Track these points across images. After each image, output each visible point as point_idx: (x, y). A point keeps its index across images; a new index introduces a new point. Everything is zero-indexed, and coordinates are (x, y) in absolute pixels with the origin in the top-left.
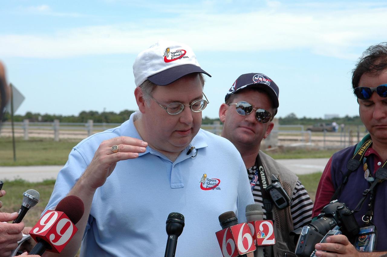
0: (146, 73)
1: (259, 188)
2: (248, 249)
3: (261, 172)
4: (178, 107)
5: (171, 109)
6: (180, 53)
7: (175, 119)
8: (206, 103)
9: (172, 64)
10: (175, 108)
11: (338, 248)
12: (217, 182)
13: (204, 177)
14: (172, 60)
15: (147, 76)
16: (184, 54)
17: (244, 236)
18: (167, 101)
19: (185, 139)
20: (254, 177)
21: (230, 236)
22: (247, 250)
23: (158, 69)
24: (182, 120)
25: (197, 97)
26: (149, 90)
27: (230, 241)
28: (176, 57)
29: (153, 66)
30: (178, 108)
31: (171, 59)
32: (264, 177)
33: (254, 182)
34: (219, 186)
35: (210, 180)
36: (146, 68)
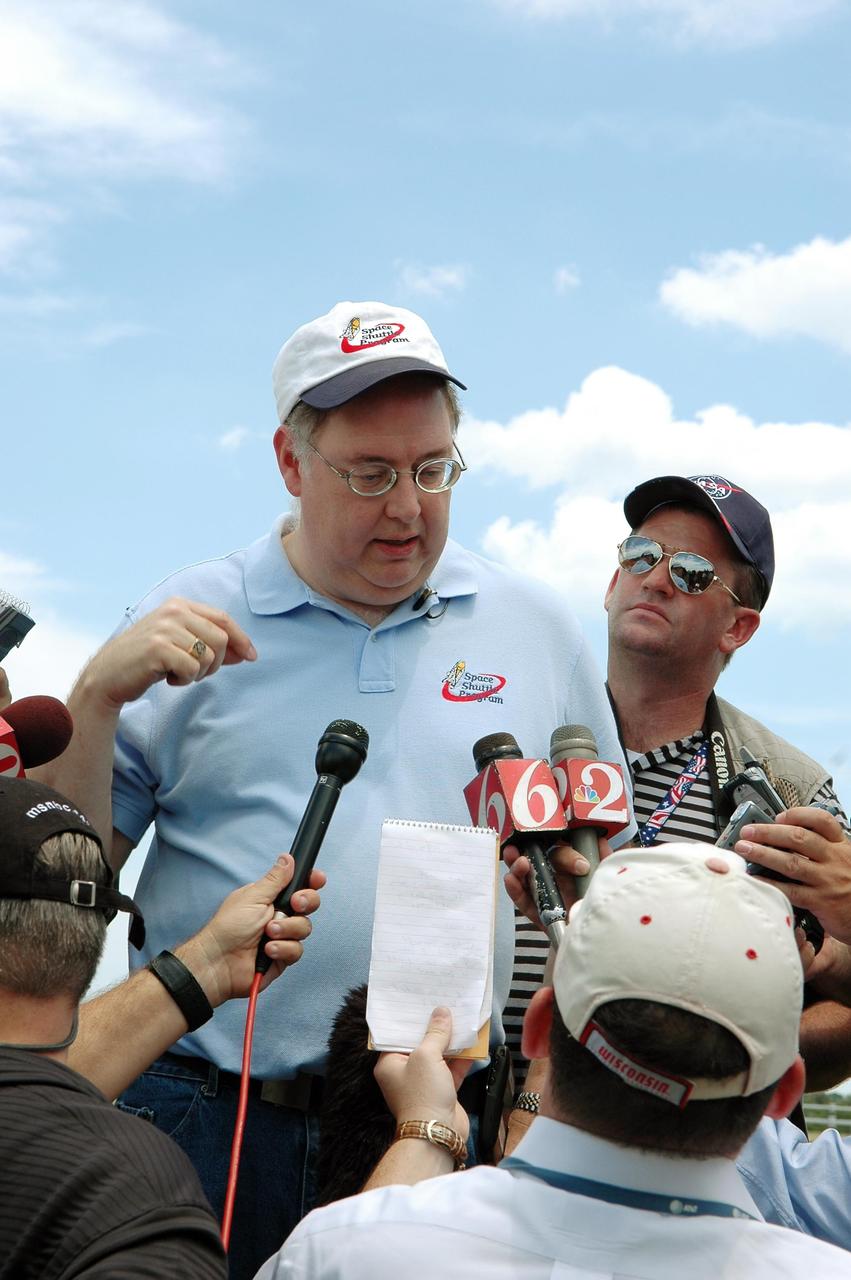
0: (296, 385)
1: (706, 789)
2: (544, 821)
3: (716, 747)
4: (380, 476)
5: (362, 477)
6: (386, 331)
7: (373, 509)
8: (457, 470)
9: (362, 356)
10: (370, 477)
11: (800, 838)
12: (496, 682)
13: (457, 669)
14: (362, 347)
15: (298, 390)
16: (398, 333)
17: (534, 790)
18: (351, 457)
19: (400, 567)
20: (693, 759)
21: (495, 786)
22: (540, 824)
23: (326, 372)
24: (392, 510)
25: (431, 449)
26: (305, 430)
27: (496, 797)
28: (373, 340)
29: (313, 363)
30: (382, 476)
31: (359, 344)
32: (724, 760)
33: (693, 773)
34: (500, 694)
35: (475, 678)
36: (297, 373)
